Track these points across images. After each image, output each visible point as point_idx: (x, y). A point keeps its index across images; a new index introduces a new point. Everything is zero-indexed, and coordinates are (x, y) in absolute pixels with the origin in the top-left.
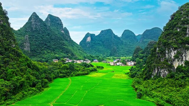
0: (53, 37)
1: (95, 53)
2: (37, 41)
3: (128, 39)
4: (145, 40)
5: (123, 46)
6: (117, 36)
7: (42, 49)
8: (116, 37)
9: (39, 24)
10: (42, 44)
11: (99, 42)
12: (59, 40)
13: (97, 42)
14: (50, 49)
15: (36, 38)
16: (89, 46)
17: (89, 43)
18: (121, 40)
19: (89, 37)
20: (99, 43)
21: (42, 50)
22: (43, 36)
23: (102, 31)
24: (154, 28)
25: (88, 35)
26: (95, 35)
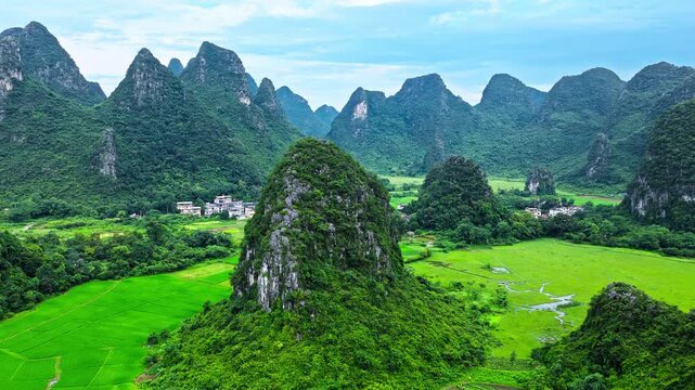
0: (198, 127)
1: (378, 158)
2: (144, 142)
3: (502, 109)
4: (555, 116)
5: (477, 137)
6: (458, 98)
7: (159, 166)
8: (455, 101)
9: (159, 84)
10: (160, 150)
11: (393, 120)
12: (214, 137)
13: (389, 120)
14: (182, 166)
15: (145, 133)
16: (359, 134)
17: (360, 124)
18: (471, 114)
19: (362, 104)
20: (393, 125)
21: (155, 171)
22: (167, 123)
23: (409, 83)
24: (592, 70)
25: (358, 96)
26: (382, 94)
